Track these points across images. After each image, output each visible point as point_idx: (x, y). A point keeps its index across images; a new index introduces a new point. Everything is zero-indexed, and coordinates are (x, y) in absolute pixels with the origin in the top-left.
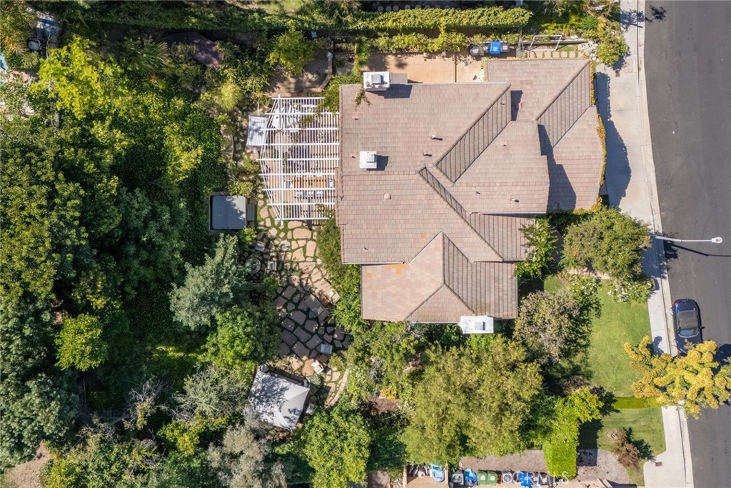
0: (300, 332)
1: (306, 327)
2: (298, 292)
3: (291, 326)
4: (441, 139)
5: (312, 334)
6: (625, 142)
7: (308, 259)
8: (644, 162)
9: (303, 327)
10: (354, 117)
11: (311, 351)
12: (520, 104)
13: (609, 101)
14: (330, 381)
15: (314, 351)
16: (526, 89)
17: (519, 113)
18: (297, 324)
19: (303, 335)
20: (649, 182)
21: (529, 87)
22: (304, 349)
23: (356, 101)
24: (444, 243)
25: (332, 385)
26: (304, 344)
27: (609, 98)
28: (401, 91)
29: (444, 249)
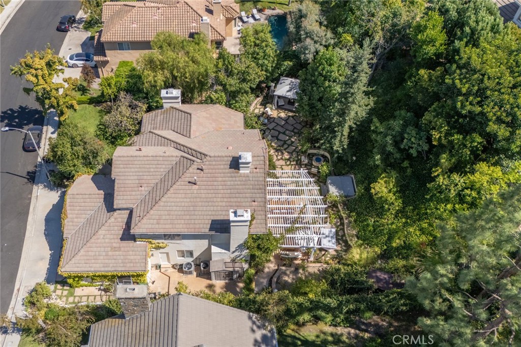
0: (282, 130)
1: (278, 132)
2: (285, 149)
3: (287, 132)
4: (189, 182)
5: (273, 129)
6: (44, 238)
7: (280, 167)
8: (34, 227)
9: (280, 132)
10: (256, 203)
11: (273, 121)
12: (124, 227)
13: (49, 265)
14: (260, 108)
15: (271, 121)
16: (117, 243)
17: (125, 220)
18: (284, 133)
19: (279, 128)
20: (34, 215)
21: (115, 245)
22: (278, 122)
23: (254, 218)
24: (190, 134)
25: (258, 106)
26: (278, 124)
27: (48, 266)
28: (219, 226)
29: (190, 131)
